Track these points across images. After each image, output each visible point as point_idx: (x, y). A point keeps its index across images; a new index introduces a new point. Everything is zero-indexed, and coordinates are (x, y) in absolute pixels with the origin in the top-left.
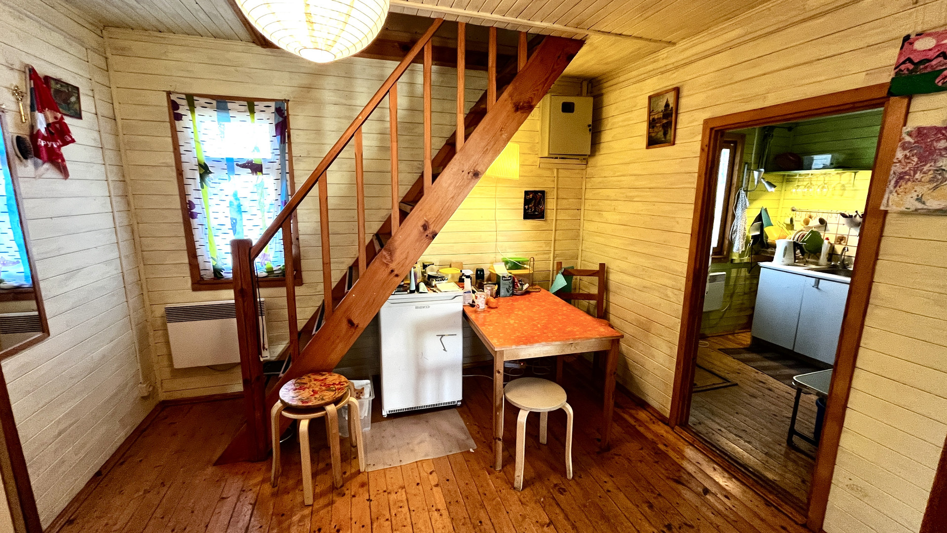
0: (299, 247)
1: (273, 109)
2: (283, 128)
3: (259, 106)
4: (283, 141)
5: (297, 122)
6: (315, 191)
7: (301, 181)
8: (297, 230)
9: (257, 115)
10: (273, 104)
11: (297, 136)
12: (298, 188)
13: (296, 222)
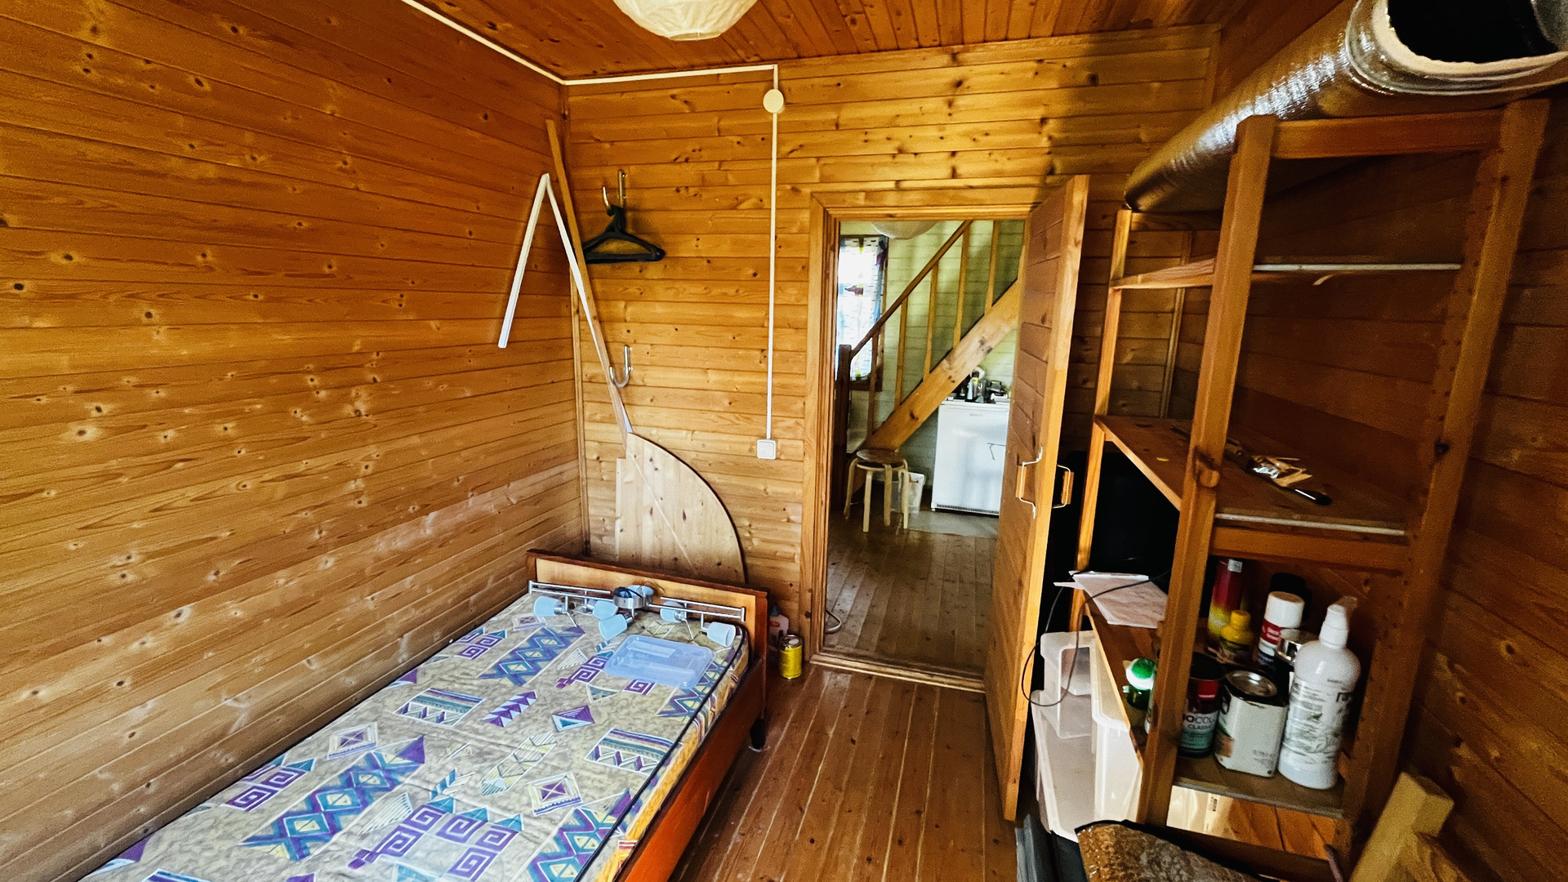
0: (882, 358)
1: (877, 243)
2: (883, 259)
3: (868, 241)
4: (881, 269)
5: (894, 253)
6: (899, 311)
7: (890, 304)
8: (883, 343)
9: (865, 248)
10: (877, 239)
11: (893, 263)
12: (887, 308)
13: (883, 337)
